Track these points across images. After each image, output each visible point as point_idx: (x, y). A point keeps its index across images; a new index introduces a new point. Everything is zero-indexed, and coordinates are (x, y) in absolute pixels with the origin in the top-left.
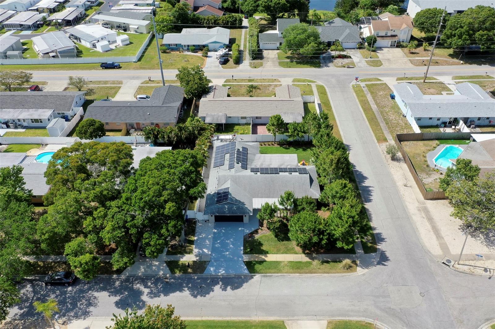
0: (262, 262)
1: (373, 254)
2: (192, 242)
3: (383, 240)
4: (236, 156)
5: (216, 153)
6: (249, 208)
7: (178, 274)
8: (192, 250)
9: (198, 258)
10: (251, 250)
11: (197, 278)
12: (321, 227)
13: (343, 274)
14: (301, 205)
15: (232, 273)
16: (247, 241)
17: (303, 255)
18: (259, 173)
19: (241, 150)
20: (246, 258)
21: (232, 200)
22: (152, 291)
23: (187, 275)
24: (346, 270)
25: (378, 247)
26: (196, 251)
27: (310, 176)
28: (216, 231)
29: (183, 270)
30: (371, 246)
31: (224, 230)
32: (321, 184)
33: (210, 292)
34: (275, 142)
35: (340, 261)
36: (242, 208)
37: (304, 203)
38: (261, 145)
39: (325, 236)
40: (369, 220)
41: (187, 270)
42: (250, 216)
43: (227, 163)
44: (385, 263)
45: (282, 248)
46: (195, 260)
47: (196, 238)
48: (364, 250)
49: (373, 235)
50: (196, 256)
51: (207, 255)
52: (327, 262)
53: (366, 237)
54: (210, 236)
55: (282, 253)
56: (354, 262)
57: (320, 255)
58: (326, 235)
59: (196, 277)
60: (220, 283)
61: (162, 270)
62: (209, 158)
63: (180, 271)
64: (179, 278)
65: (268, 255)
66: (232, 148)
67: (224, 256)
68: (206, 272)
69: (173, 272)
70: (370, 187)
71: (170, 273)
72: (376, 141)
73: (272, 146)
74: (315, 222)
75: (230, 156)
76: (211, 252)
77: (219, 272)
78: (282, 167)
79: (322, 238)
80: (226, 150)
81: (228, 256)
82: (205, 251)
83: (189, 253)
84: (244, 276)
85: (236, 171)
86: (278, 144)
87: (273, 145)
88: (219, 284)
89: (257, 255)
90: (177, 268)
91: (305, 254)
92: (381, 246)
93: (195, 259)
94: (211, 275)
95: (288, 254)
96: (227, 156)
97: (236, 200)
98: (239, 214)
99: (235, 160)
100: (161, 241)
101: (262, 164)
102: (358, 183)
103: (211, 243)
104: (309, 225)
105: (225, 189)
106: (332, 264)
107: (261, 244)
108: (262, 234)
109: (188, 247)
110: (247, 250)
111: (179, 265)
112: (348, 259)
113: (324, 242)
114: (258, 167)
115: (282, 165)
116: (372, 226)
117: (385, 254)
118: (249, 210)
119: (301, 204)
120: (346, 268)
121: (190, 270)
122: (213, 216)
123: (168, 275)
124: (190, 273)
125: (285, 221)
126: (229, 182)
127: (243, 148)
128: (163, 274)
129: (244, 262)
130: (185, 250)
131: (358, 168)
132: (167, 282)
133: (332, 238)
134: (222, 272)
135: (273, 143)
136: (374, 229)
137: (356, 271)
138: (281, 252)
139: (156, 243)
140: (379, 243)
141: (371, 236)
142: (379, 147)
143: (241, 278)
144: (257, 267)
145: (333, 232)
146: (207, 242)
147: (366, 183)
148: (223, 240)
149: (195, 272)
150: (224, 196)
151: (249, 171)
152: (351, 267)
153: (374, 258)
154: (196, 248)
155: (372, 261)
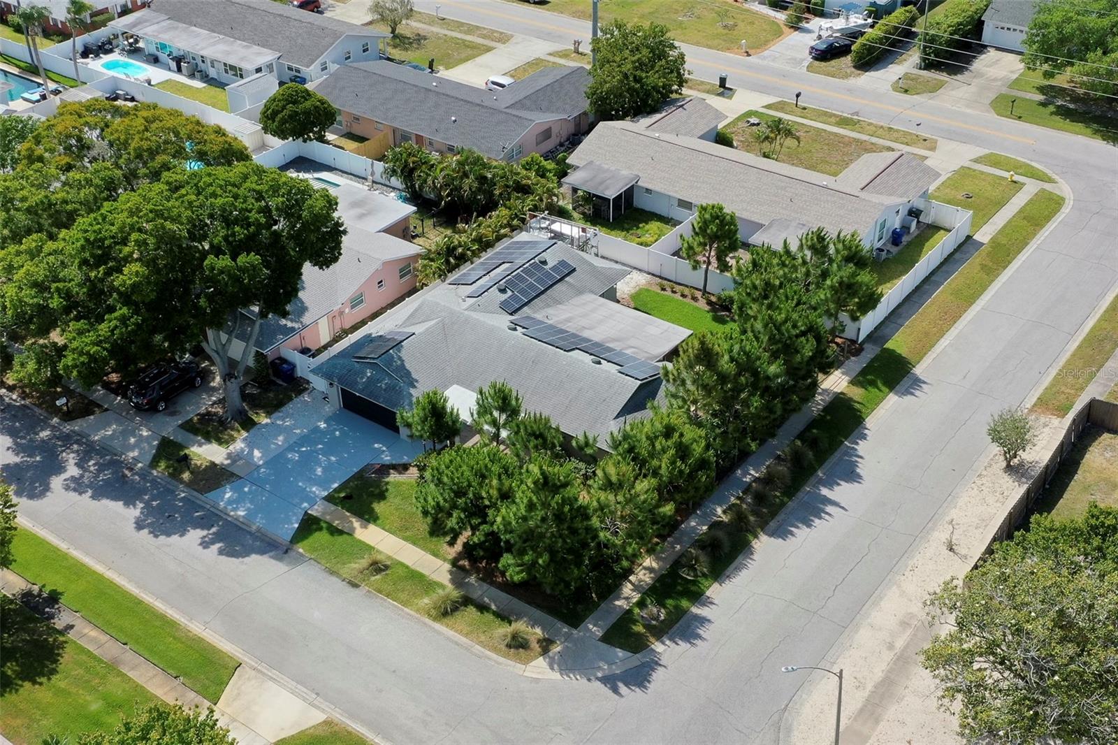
0: (339, 533)
1: (621, 653)
2: (249, 425)
3: (690, 637)
5: (494, 254)
7: (159, 471)
8: (234, 440)
9: (226, 462)
10: (348, 498)
11: (184, 497)
15: (258, 522)
16: (362, 476)
17: (446, 566)
18: (520, 331)
19: (550, 265)
20: (318, 509)
21: (390, 360)
22: (82, 476)
23: (172, 480)
24: (502, 647)
25: (656, 644)
26: (239, 445)
28: (323, 426)
29: (175, 469)
30: (638, 634)
31: (341, 430)
33: (175, 534)
34: (705, 292)
36: (401, 393)
40: (719, 576)
41: (181, 473)
46: (218, 462)
47: (266, 421)
48: (607, 632)
49: (678, 613)
50: (229, 456)
51: (249, 463)
53: (652, 608)
54: (298, 431)
55: (406, 539)
56: (547, 642)
57: (485, 586)
59: (183, 494)
60: (214, 529)
61: (142, 450)
63: (168, 467)
64: (153, 479)
65: (371, 526)
66: (531, 253)
68: (211, 494)
69: (155, 462)
70: (836, 504)
71: (148, 462)
72: (1030, 403)
75: (505, 270)
76: (265, 462)
77: (235, 509)
80: (518, 253)
82: (257, 454)
83: (221, 444)
84: (273, 540)
86: (709, 303)
87: (694, 298)
88: (208, 530)
89: (348, 514)
90: (169, 459)
91: (454, 565)
92: (664, 647)
93: (220, 460)
95: (418, 546)
96: (501, 268)
97: (402, 368)
99: (503, 282)
101: (567, 320)
102: (812, 480)
103: (285, 446)
106: (488, 617)
107: (381, 496)
109: (233, 429)
110: (340, 492)
111: (179, 455)
112: (543, 629)
114: (550, 321)
116: (708, 593)
118: (410, 404)
120: (507, 642)
121: (186, 476)
122: (341, 390)
123: (139, 465)
124: (182, 481)
128: (133, 458)
129: (306, 514)
130: (220, 433)
131: (864, 447)
132: (124, 476)
134: (241, 511)
135: (698, 294)
137: (526, 664)
138: (407, 534)
140: (671, 639)
144: (319, 536)
146: (282, 438)
148: (316, 451)
149: (192, 484)
151: (512, 318)
152: (525, 646)
153: (611, 663)
154: (245, 440)
155: (596, 666)
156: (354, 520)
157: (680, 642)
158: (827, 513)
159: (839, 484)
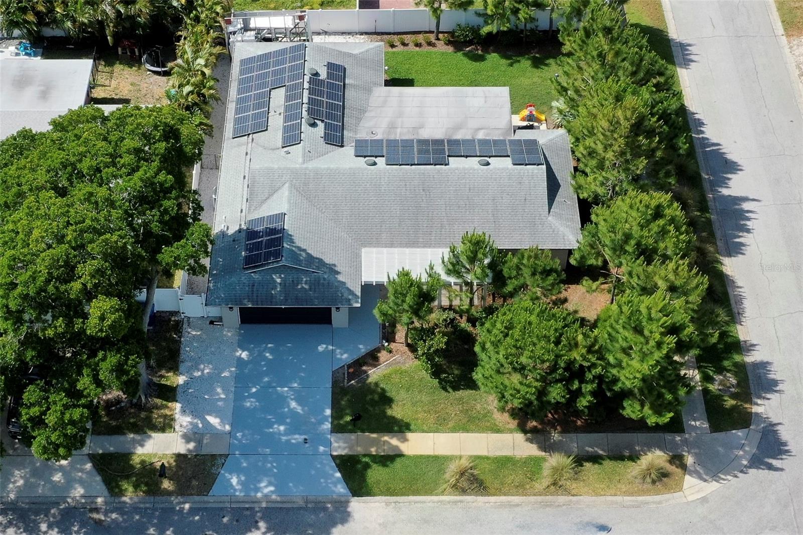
0: (388, 459)
1: (740, 433)
2: (169, 393)
3: (771, 386)
4: (305, 100)
5: (241, 82)
6: (350, 285)
7: (130, 495)
8: (172, 419)
9: (191, 446)
10: (357, 419)
11: (190, 508)
12: (576, 355)
13: (640, 498)
14: (516, 277)
15: (297, 492)
16: (342, 388)
17: (520, 437)
18: (381, 161)
19: (323, 75)
20: (340, 446)
21: (294, 255)
23: (158, 498)
24: (650, 486)
25: (755, 409)
26: (183, 421)
27: (550, 171)
28: (244, 355)
29: (147, 484)
30: (734, 408)
31: (271, 351)
32: (585, 195)
34: (439, 32)
35: (634, 457)
36: (329, 285)
37: (526, 272)
38: (393, 46)
39: (587, 383)
40: (734, 317)
41: (158, 484)
42: (352, 310)
43: (276, 121)
44: (774, 462)
45: (454, 411)
46: (183, 451)
47: (181, 380)
48: (710, 420)
49: (741, 370)
50: (187, 438)
51: (217, 435)
52: (595, 459)
53: (718, 378)
54: (226, 374)
55: (454, 430)
56: (677, 459)
57: (573, 436)
58: (592, 382)
59: (187, 506)
60: (262, 524)
61: (81, 482)
62: (217, 99)
63: (136, 487)
64: (135, 509)
65: (409, 435)
66: (292, 69)
67: (272, 440)
68: (216, 490)
69: (113, 488)
70: (746, 199)
71: (106, 493)
72: (779, 29)
73: (426, 49)
74: (557, 342)
75: (288, 98)
76: (232, 425)
77: (257, 490)
78: (459, 136)
79: (580, 388)
80: (275, 73)
81: (284, 438)
82: (213, 420)
83: (163, 430)
84: (334, 502)
85: (308, 155)
86: (449, 43)
87: (430, 44)
88: (258, 528)
89: (374, 435)
90: (127, 477)
91: (525, 432)
92: (762, 407)
93: (182, 448)
94: (233, 499)
95: (473, 431)
96: (278, 97)
97: (311, 259)
98: (317, 304)
99: (305, 114)
100: (77, 413)
101: (392, 127)
102: (706, 186)
103: (231, 396)
104: (539, 352)
105: (271, 218)
106: (607, 464)
107: (386, 400)
108: (390, 365)
109: (158, 408)
110: (341, 417)
111: (132, 467)
112: (661, 449)
113: (583, 402)
114: (379, 137)
115: (458, 128)
116: (742, 338)
117: (776, 432)
118: (351, 292)
119: (514, 273)
120: (649, 480)
121: (166, 484)
122: (236, 310)
123: (100, 500)
124: (169, 493)
125: (464, 324)
126: (285, 192)
127: (330, 66)
128: (82, 496)
129: (334, 458)
130: (149, 419)
131: (711, 132)
132: (99, 522)
133: (611, 390)
134: (266, 489)
135: (432, 37)
136: (748, 348)
137: (681, 490)
138: (451, 424)
139: (62, 419)
140: (760, 397)
141: (736, 374)
142: (787, 50)
143: (325, 509)
144: (375, 474)
145: (614, 371)
146: (219, 390)
147: (735, 186)
148: (269, 385)
149: (183, 490)
150: (271, 243)
151: (349, 150)
152: (664, 475)
153: (742, 447)
154: (183, 412)
155: (733, 457)
156: (386, 438)
157: (768, 396)
158: (748, 211)
159: (729, 179)
